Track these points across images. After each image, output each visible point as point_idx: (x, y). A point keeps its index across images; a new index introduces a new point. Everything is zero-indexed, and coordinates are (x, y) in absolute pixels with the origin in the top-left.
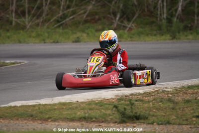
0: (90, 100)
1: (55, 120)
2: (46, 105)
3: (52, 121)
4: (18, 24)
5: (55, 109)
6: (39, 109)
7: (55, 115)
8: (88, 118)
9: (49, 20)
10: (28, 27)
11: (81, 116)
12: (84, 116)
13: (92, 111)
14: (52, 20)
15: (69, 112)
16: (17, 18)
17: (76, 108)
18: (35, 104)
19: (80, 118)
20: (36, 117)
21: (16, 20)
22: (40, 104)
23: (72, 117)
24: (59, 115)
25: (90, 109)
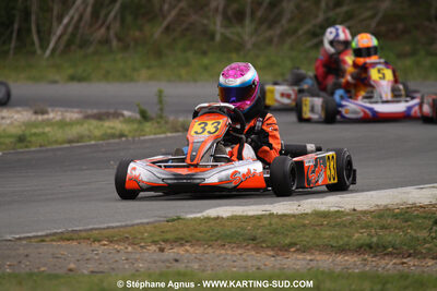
0: (381, 208)
1: (303, 250)
2: (284, 215)
3: (298, 250)
4: (226, 39)
5: (304, 226)
6: (271, 224)
7: (305, 238)
8: (378, 245)
9: (295, 31)
10: (249, 46)
11: (361, 242)
12: (368, 241)
13: (387, 232)
14: (301, 32)
15: (336, 233)
16: (226, 27)
17: (352, 223)
18: (260, 213)
19: (360, 247)
20: (264, 241)
21: (223, 30)
22: (271, 215)
23: (341, 243)
24: (313, 238)
25: (383, 228)
